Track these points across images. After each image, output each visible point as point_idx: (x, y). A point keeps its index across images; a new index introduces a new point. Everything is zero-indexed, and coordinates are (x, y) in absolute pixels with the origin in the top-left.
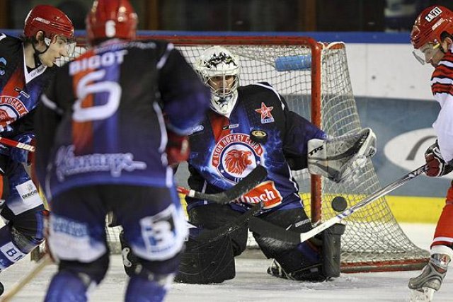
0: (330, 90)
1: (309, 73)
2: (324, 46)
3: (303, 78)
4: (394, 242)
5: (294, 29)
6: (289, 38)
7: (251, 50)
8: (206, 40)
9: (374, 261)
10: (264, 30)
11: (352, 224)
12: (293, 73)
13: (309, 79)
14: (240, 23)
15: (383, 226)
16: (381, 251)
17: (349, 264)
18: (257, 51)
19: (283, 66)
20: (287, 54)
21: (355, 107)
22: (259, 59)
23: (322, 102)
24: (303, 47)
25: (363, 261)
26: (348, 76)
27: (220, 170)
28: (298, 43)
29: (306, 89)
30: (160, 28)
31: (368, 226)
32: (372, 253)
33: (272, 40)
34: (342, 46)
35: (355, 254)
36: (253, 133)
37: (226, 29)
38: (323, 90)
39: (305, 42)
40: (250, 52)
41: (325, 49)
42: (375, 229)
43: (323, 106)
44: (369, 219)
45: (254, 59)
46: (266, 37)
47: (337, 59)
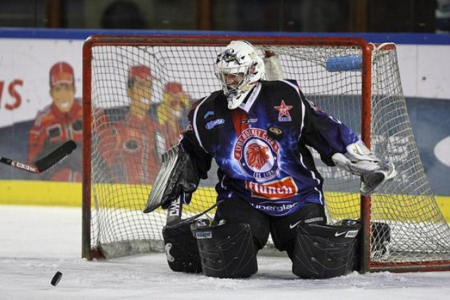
0: (380, 90)
1: (359, 73)
2: (375, 47)
3: (354, 79)
4: (443, 242)
5: (345, 30)
6: (340, 39)
7: (302, 50)
8: (257, 40)
9: (423, 260)
10: (315, 30)
11: (401, 224)
12: (344, 73)
13: (360, 79)
14: (291, 23)
15: (432, 226)
16: (429, 251)
17: (398, 263)
18: (308, 52)
19: (333, 67)
20: (338, 55)
21: (405, 108)
22: (310, 60)
23: (372, 102)
24: (354, 48)
25: (412, 261)
26: (399, 77)
27: (242, 163)
28: (349, 44)
29: (357, 89)
30: (213, 28)
31: (418, 226)
32: (421, 253)
33: (323, 40)
34: (393, 47)
35: (404, 253)
36: (271, 130)
37: (277, 30)
38: (374, 91)
39: (356, 43)
40: (301, 53)
41: (376, 50)
42: (424, 228)
43: (373, 107)
44: (419, 219)
45: (305, 59)
46: (317, 38)
47: (388, 60)
